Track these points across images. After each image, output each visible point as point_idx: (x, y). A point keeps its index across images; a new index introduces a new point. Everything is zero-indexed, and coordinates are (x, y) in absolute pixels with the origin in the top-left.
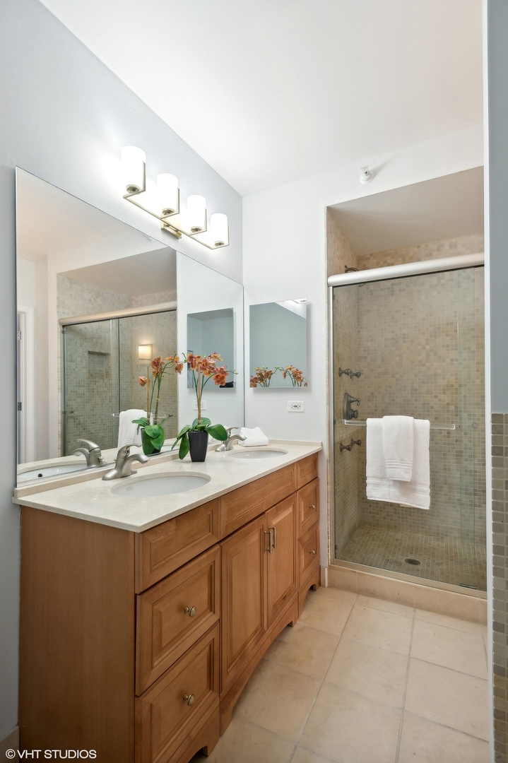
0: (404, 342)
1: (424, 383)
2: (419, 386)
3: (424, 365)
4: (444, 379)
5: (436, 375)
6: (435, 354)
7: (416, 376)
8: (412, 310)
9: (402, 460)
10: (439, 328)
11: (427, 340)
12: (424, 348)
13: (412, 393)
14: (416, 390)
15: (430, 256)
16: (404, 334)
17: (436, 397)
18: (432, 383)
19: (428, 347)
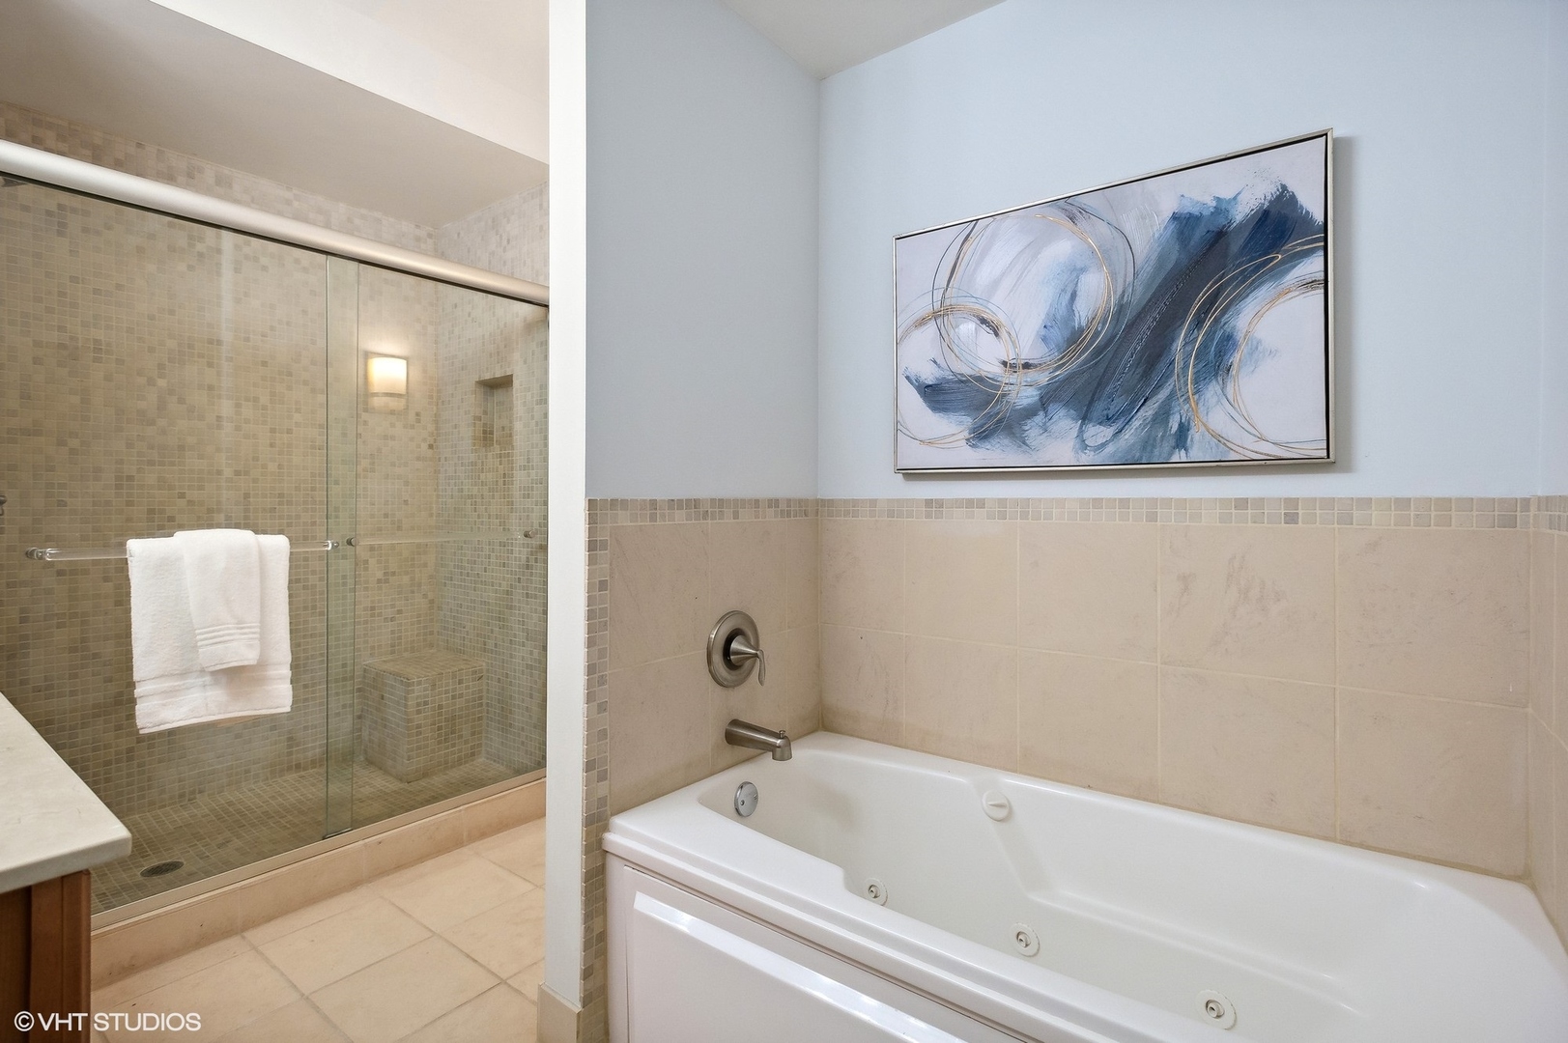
0: (97, 360)
1: (151, 463)
2: (139, 470)
3: (152, 423)
4: (201, 457)
5: (182, 448)
6: (181, 401)
7: (129, 445)
8: (119, 287)
9: (240, 623)
10: (191, 346)
11: (161, 366)
12: (151, 382)
13: (118, 487)
14: (130, 478)
15: (168, 178)
16: (97, 342)
17: (182, 496)
18: (172, 464)
19: (162, 383)
